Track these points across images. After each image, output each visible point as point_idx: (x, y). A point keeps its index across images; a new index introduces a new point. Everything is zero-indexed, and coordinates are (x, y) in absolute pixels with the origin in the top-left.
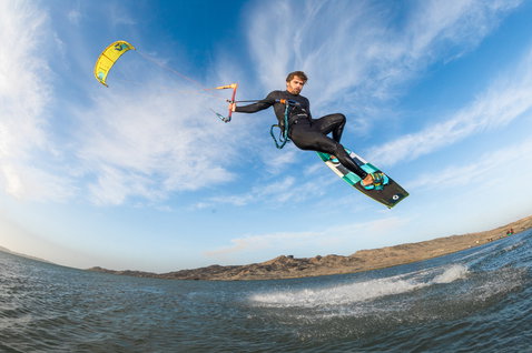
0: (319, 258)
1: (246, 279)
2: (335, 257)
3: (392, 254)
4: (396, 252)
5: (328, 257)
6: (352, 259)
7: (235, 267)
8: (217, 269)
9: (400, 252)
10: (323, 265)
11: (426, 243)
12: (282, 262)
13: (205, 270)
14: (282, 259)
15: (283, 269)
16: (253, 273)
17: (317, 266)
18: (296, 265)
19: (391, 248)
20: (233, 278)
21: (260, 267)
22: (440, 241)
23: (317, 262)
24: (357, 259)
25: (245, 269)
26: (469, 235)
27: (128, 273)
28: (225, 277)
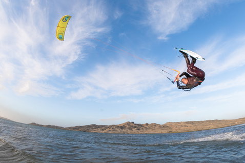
0: (147, 124)
1: (110, 132)
2: (155, 125)
3: (185, 126)
4: (187, 125)
5: (152, 124)
6: (164, 126)
7: (104, 126)
8: (94, 126)
9: (189, 125)
10: (150, 128)
11: (202, 122)
12: (129, 125)
13: (88, 126)
14: (128, 123)
15: (129, 129)
16: (114, 130)
17: (147, 129)
18: (135, 127)
19: (184, 123)
20: (104, 132)
21: (117, 127)
22: (209, 121)
23: (146, 126)
24: (167, 127)
25: (110, 127)
26: (224, 120)
27: (49, 126)
28: (99, 131)
